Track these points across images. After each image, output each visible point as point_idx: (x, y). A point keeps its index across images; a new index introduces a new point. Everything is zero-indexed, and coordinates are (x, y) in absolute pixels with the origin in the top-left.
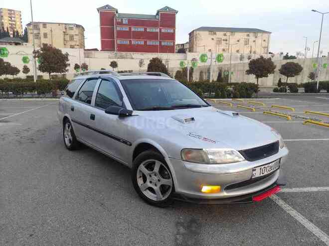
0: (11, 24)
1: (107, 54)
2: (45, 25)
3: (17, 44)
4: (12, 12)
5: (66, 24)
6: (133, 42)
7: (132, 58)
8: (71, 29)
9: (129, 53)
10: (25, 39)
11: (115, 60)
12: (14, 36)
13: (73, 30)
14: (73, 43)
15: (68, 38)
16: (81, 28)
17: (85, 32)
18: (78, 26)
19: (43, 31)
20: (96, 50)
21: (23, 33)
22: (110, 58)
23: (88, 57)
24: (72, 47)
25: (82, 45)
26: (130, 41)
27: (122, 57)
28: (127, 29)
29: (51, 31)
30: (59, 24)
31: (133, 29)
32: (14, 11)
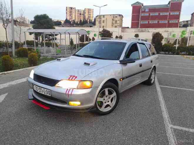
0: (88, 16)
1: (134, 30)
2: (104, 16)
3: (91, 27)
4: (90, 10)
5: (114, 15)
6: (150, 22)
7: (149, 32)
8: (116, 17)
9: (147, 29)
10: (94, 24)
11: (138, 33)
12: (89, 23)
13: (117, 17)
14: (116, 25)
15: (114, 22)
16: (121, 16)
17: (123, 18)
18: (120, 15)
19: (103, 19)
20: (128, 28)
21: (93, 21)
22: (135, 32)
23: (123, 32)
24: (116, 27)
25: (121, 26)
26: (149, 22)
27: (142, 31)
28: (148, 15)
29: (107, 19)
30: (111, 15)
31: (151, 15)
32: (90, 9)
